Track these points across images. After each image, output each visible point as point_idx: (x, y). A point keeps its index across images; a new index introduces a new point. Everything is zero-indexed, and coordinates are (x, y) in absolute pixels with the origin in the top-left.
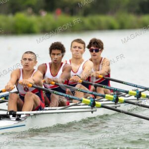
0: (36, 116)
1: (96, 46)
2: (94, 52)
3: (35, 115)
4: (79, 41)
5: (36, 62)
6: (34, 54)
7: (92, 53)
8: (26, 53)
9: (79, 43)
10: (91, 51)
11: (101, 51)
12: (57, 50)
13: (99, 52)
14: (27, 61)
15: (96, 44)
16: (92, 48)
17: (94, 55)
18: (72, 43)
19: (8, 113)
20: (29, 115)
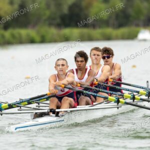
1: (108, 54)
3: (71, 111)
5: (68, 67)
10: (104, 58)
17: (107, 62)
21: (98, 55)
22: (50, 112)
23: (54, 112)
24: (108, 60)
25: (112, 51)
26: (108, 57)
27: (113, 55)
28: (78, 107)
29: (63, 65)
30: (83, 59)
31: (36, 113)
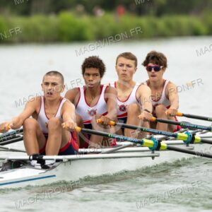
0: (72, 162)
1: (156, 63)
2: (153, 71)
3: (70, 161)
4: (127, 56)
7: (151, 73)
8: (49, 74)
9: (128, 58)
10: (149, 69)
11: (164, 69)
12: (92, 69)
13: (161, 71)
15: (155, 59)
16: (150, 64)
17: (153, 76)
18: (118, 58)
19: (31, 157)
21: (128, 66)
22: (34, 159)
24: (156, 73)
25: (165, 58)
26: (157, 69)
27: (165, 66)
29: (54, 84)
30: (97, 71)
31: (10, 161)
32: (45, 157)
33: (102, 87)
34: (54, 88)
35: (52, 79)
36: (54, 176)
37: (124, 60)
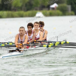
2: (41, 27)
3: (26, 50)
6: (24, 28)
11: (43, 26)
14: (21, 32)
20: (24, 50)
21: (37, 26)
23: (18, 50)
28: (29, 48)
31: (10, 50)
32: (20, 49)
33: (32, 31)
34: (22, 32)
35: (22, 29)
36: (23, 54)
37: (36, 24)
